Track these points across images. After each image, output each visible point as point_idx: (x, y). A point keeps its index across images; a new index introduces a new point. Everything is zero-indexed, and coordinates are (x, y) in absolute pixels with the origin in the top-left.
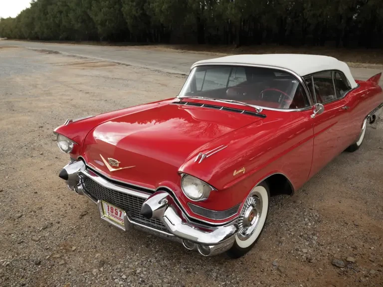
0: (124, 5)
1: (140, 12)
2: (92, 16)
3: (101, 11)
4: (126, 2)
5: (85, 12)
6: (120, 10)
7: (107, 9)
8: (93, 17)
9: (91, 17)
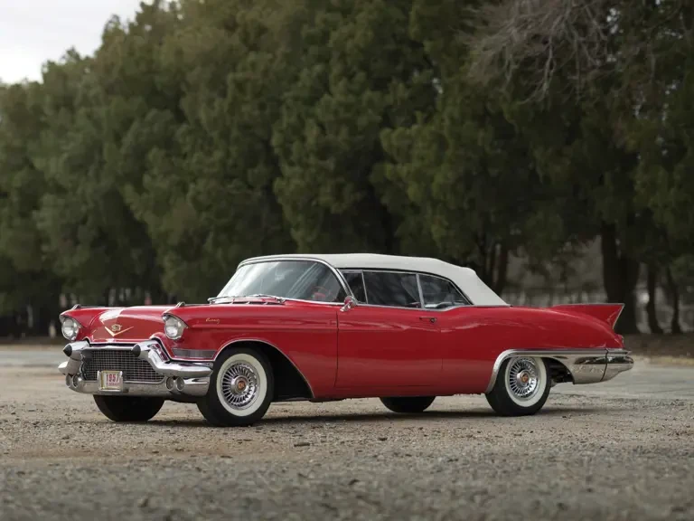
0: (286, 169)
1: (351, 196)
2: (141, 213)
3: (185, 190)
4: (294, 158)
5: (114, 196)
6: (268, 189)
7: (213, 183)
8: (149, 218)
9: (137, 216)
